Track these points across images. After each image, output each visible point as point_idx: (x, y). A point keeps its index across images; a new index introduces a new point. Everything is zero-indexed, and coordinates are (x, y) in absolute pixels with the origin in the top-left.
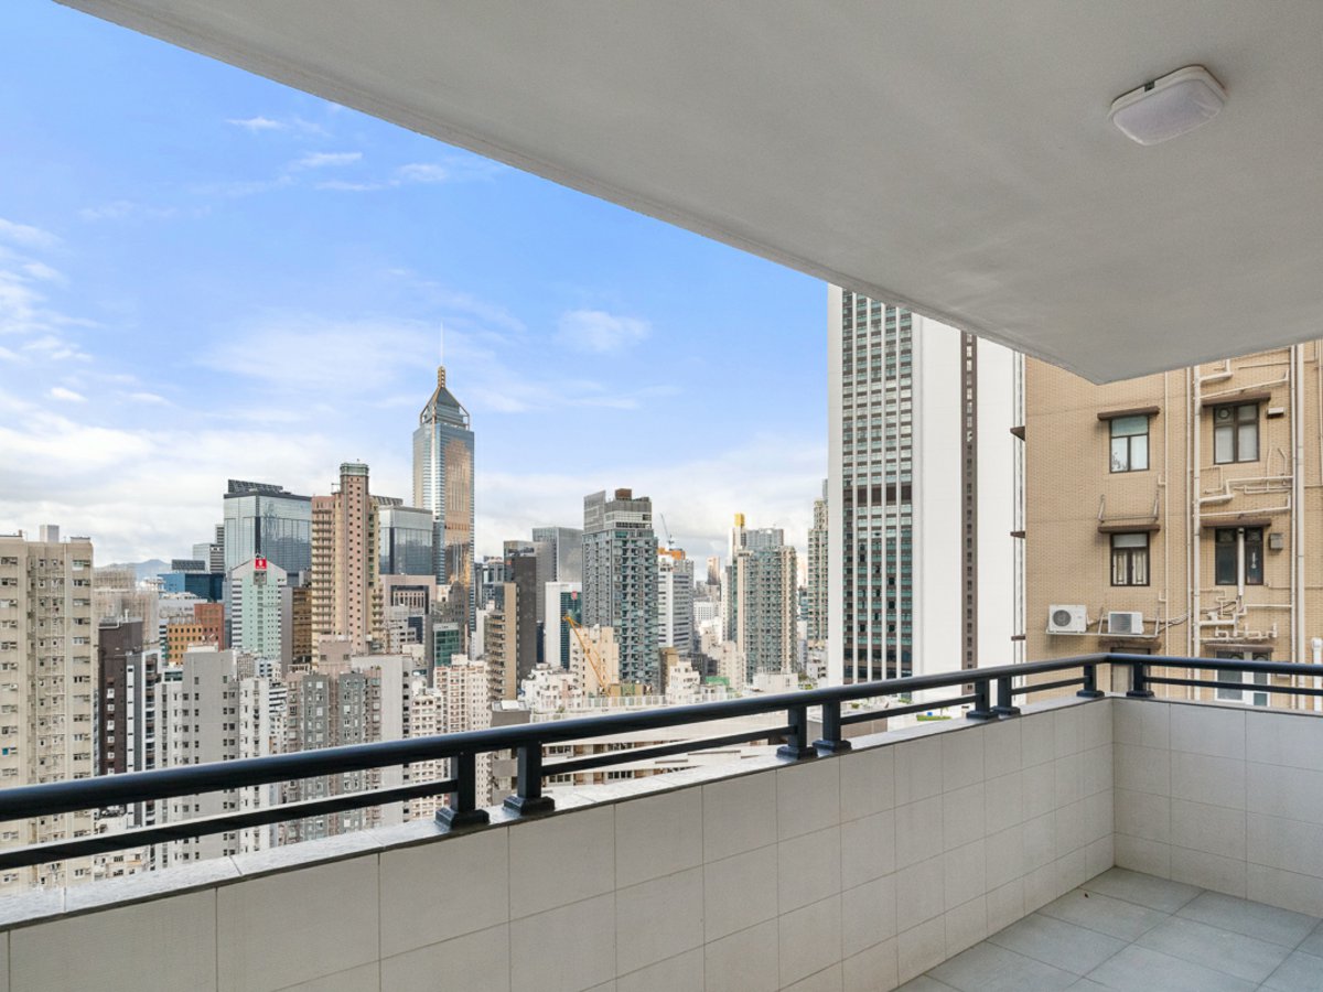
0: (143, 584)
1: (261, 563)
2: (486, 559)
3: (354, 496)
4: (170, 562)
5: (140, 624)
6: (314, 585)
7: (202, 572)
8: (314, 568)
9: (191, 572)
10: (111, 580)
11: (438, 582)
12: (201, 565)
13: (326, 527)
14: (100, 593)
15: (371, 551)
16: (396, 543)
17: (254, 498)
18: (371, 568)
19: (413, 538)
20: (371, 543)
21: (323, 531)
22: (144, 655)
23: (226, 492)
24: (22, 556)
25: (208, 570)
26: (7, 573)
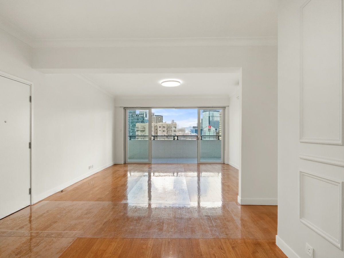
0: (187, 132)
1: (210, 127)
4: (192, 127)
6: (220, 132)
8: (220, 128)
9: (196, 129)
10: (181, 131)
14: (179, 133)
17: (208, 112)
23: (203, 111)
24: (166, 126)
26: (164, 129)
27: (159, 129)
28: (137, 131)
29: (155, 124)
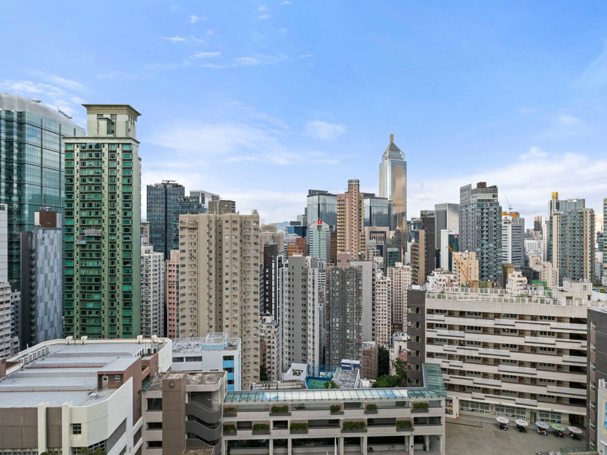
0: (280, 230)
1: (320, 222)
2: (413, 219)
3: (353, 193)
4: (289, 222)
5: (276, 245)
6: (338, 231)
7: (300, 226)
8: (338, 224)
9: (296, 226)
10: (269, 229)
11: (390, 229)
12: (299, 223)
13: (343, 206)
14: (266, 234)
15: (360, 216)
16: (372, 213)
17: (317, 196)
18: (361, 223)
19: (380, 211)
20: (360, 213)
21: (341, 208)
22: (277, 257)
23: (308, 195)
24: (238, 220)
25: (302, 225)
26: (234, 226)
27: (225, 225)
28: (182, 228)
29: (218, 215)
